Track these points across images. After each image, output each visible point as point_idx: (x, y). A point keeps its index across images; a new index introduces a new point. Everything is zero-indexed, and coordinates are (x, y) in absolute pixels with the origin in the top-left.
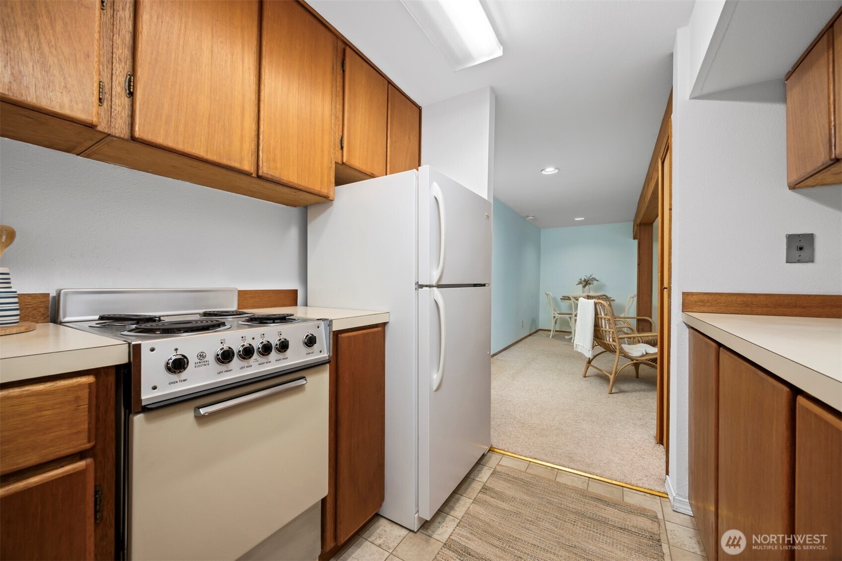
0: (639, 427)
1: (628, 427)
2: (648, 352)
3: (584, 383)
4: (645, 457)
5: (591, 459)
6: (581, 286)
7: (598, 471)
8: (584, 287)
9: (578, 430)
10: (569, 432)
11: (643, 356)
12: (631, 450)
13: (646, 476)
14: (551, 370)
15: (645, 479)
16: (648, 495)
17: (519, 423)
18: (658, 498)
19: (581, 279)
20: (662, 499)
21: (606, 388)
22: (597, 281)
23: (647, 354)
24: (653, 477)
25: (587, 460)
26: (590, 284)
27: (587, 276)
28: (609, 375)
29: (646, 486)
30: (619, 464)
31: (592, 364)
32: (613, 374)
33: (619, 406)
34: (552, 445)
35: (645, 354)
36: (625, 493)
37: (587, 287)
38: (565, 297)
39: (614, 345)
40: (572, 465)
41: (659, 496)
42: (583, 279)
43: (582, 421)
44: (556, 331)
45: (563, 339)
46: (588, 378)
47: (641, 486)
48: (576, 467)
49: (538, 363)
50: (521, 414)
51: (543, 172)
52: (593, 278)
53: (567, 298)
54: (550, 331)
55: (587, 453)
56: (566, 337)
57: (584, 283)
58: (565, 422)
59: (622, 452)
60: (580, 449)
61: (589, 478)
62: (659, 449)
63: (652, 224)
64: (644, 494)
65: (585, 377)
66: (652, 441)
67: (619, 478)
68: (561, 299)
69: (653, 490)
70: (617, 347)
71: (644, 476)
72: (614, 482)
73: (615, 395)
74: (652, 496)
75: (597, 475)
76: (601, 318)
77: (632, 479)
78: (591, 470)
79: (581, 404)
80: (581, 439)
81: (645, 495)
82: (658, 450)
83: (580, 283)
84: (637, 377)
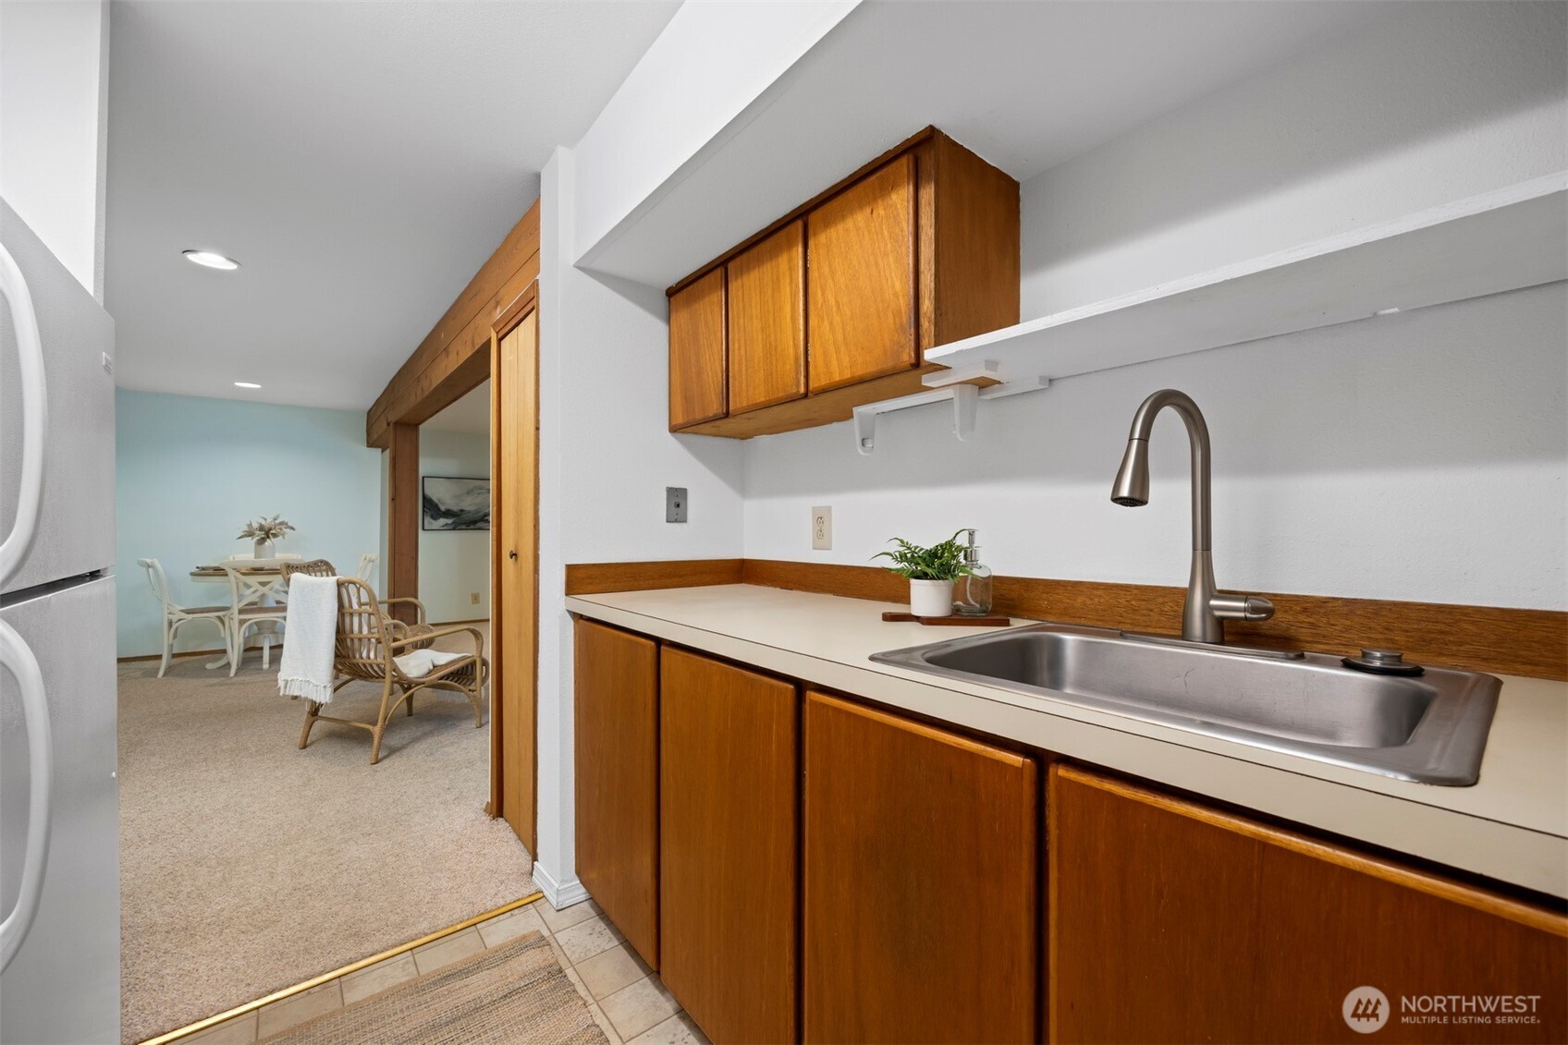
0: (454, 804)
1: (435, 812)
2: (437, 663)
3: (310, 763)
4: (486, 851)
5: (399, 911)
6: (251, 542)
7: (424, 926)
8: (261, 541)
9: (343, 867)
10: (324, 882)
11: (430, 672)
12: (460, 853)
13: (502, 882)
14: (205, 760)
15: (502, 887)
16: (516, 911)
17: (172, 935)
18: (530, 906)
19: (250, 525)
20: (536, 904)
21: (362, 756)
22: (293, 529)
23: (434, 667)
24: (511, 877)
25: (392, 918)
26: (275, 535)
27: (266, 520)
28: (370, 727)
29: (510, 898)
30: (453, 887)
31: (320, 714)
32: (380, 724)
33: (402, 781)
34: (299, 935)
35: (432, 668)
36: (482, 933)
37: (268, 542)
38: (203, 569)
39: (378, 665)
40: (367, 947)
41: (531, 902)
42: (255, 525)
43: (343, 846)
44: (174, 656)
45: (201, 672)
46: (313, 747)
47: (502, 903)
48: (376, 946)
49: (154, 755)
50: (167, 908)
51: (190, 257)
52: (281, 523)
53: (211, 571)
54: (159, 657)
55: (385, 905)
56: (209, 666)
57: (262, 534)
58: (305, 866)
59: (447, 865)
60: (368, 905)
61: (411, 949)
62: (499, 827)
63: (416, 426)
64: (509, 914)
65: (305, 747)
66: (483, 818)
67: (464, 913)
68: (193, 574)
69: (522, 899)
70: (388, 668)
71: (499, 884)
72: (459, 927)
73: (386, 763)
74: (522, 910)
75: (426, 935)
76: (351, 614)
77: (484, 901)
78: (409, 932)
79: (323, 811)
80: (361, 882)
81: (512, 915)
82: (499, 830)
83: (250, 534)
84: (410, 713)
